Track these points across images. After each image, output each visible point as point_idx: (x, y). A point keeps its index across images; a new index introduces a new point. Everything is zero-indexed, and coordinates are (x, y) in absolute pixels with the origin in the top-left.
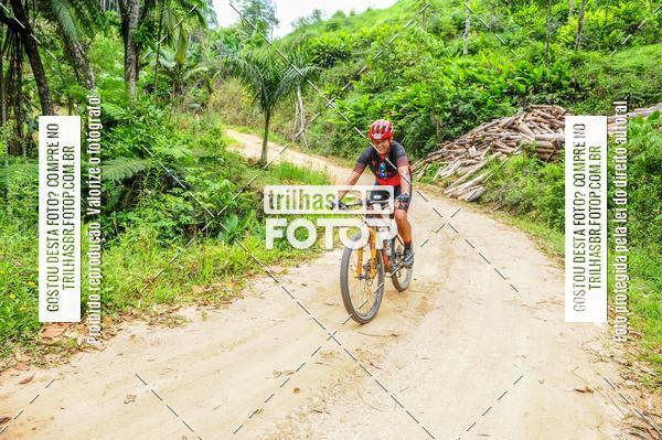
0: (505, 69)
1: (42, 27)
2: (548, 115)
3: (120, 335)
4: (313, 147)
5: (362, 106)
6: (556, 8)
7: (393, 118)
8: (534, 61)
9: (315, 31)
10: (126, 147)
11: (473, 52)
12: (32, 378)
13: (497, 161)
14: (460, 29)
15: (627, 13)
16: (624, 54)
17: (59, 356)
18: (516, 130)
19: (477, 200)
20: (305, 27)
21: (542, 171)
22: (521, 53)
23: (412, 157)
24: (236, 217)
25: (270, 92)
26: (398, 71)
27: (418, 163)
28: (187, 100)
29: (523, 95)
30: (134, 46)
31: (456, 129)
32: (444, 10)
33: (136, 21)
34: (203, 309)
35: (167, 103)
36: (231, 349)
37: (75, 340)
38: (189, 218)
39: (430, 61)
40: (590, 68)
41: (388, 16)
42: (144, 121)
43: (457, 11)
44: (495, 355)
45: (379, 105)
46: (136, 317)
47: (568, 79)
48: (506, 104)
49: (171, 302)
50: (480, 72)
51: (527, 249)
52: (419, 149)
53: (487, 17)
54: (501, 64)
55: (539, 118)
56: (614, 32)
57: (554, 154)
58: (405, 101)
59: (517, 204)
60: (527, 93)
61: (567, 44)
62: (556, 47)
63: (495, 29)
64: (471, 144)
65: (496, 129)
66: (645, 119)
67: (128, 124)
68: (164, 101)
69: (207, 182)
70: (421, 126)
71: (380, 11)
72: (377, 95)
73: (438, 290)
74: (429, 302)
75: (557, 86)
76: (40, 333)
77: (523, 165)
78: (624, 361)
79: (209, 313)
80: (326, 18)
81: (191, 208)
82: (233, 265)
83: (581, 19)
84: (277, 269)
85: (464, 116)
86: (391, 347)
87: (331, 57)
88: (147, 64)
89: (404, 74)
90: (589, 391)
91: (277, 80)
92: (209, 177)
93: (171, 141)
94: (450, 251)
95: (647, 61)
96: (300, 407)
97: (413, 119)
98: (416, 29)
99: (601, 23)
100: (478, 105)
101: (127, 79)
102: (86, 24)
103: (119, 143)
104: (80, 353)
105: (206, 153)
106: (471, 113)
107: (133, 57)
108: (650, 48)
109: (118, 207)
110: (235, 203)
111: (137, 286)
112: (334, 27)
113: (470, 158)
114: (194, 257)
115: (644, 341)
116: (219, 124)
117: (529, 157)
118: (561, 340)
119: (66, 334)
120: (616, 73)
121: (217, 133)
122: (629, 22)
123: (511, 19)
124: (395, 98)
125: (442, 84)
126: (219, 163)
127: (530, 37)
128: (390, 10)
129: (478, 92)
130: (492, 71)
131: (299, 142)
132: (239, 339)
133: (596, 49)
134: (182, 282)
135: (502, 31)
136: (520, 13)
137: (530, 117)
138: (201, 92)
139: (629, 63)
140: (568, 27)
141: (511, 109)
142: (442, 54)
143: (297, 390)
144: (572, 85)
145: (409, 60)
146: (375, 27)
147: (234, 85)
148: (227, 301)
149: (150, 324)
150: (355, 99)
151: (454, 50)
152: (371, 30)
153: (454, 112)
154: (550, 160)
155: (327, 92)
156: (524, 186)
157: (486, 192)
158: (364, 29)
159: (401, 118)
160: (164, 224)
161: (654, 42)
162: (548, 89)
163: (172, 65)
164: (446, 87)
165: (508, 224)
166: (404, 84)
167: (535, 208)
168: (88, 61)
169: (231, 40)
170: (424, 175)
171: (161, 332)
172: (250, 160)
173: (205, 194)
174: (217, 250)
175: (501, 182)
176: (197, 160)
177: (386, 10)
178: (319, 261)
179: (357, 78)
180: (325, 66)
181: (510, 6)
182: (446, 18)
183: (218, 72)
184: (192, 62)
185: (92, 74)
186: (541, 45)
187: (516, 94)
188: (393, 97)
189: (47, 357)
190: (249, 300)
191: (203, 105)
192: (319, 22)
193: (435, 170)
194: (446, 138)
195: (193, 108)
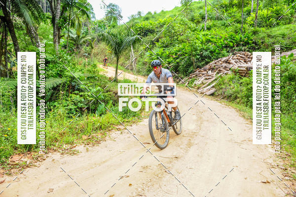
0: (223, 36)
1: (17, 20)
2: (243, 56)
3: (48, 160)
4: (139, 72)
5: (160, 53)
6: (245, 9)
7: (174, 58)
8: (236, 32)
9: (139, 21)
10: (54, 73)
11: (209, 29)
12: (4, 181)
13: (221, 77)
14: (203, 19)
15: (277, 11)
16: (275, 29)
17: (18, 170)
18: (229, 63)
19: (212, 95)
20: (134, 19)
21: (241, 81)
22: (230, 29)
23: (182, 76)
24: (103, 104)
25: (118, 48)
26: (176, 37)
27: (186, 78)
28: (82, 52)
29: (232, 47)
30: (58, 28)
31: (202, 63)
32: (196, 11)
33: (59, 17)
34: (87, 146)
35: (73, 53)
36: (100, 165)
37: (26, 162)
38: (82, 105)
39: (190, 33)
40: (261, 35)
41: (171, 14)
42: (62, 61)
43: (201, 11)
44: (223, 166)
45: (168, 53)
46: (55, 151)
47: (252, 40)
48: (224, 52)
49: (72, 143)
50: (212, 38)
51: (236, 116)
52: (186, 72)
53: (215, 13)
54: (222, 34)
55: (239, 58)
56: (271, 19)
57: (246, 73)
58: (179, 51)
59: (231, 96)
60: (234, 47)
61: (251, 25)
62: (246, 26)
63: (218, 19)
64: (209, 70)
65: (220, 63)
66: (287, 57)
67: (55, 62)
68: (71, 52)
69: (90, 88)
70: (186, 62)
71: (167, 12)
72: (166, 49)
73: (196, 136)
74: (192, 142)
75: (247, 43)
76: (9, 159)
77: (233, 78)
78: (283, 168)
79: (90, 148)
80: (144, 15)
81: (83, 100)
82: (101, 126)
83: (256, 14)
84: (121, 127)
85: (206, 57)
86: (175, 163)
87: (146, 32)
88: (63, 36)
89: (178, 39)
90: (268, 182)
91: (122, 42)
92: (91, 86)
93: (74, 70)
94: (201, 118)
95: (286, 32)
96: (132, 193)
97: (183, 59)
98: (184, 19)
99: (265, 16)
100: (211, 52)
101: (55, 42)
102: (36, 18)
103: (50, 71)
104: (28, 169)
105: (90, 75)
106: (209, 56)
107: (57, 33)
108: (288, 26)
109: (50, 100)
110: (103, 98)
111: (56, 136)
112: (147, 19)
113: (209, 76)
114: (83, 122)
115: (292, 158)
116: (96, 62)
117: (235, 75)
118: (254, 158)
119: (22, 159)
120: (273, 37)
121: (95, 66)
122: (278, 15)
123: (225, 14)
124: (175, 50)
125: (196, 43)
126: (96, 79)
127: (234, 22)
128: (172, 11)
129: (212, 47)
130: (218, 37)
131: (132, 70)
132: (104, 160)
133: (264, 27)
134: (77, 134)
135: (221, 19)
136: (229, 11)
137: (235, 57)
138: (88, 48)
139: (278, 32)
140: (251, 17)
141: (226, 54)
142: (195, 30)
143: (130, 185)
144: (253, 43)
145: (181, 33)
146: (165, 19)
147: (103, 45)
148: (98, 142)
149: (62, 154)
150: (157, 50)
151: (200, 28)
152: (163, 20)
153: (201, 56)
154: (245, 76)
155: (144, 48)
156: (233, 88)
157: (216, 91)
158: (160, 20)
159: (177, 58)
160: (71, 107)
161: (289, 23)
162: (243, 45)
163: (75, 36)
164: (197, 45)
165: (226, 105)
166: (178, 44)
167: (239, 98)
168: (37, 35)
169: (101, 24)
170: (188, 84)
171: (67, 158)
172: (110, 78)
173: (89, 94)
174: (94, 119)
175: (223, 86)
176: (86, 78)
177: (170, 11)
178: (141, 123)
179: (158, 41)
180: (144, 36)
181: (225, 9)
182: (197, 14)
183: (96, 39)
184: (84, 35)
185: (39, 40)
186: (239, 25)
187: (229, 47)
188: (174, 49)
189: (12, 170)
190: (109, 142)
191: (89, 54)
192: (140, 17)
193: (193, 81)
194: (198, 67)
195: (84, 56)
